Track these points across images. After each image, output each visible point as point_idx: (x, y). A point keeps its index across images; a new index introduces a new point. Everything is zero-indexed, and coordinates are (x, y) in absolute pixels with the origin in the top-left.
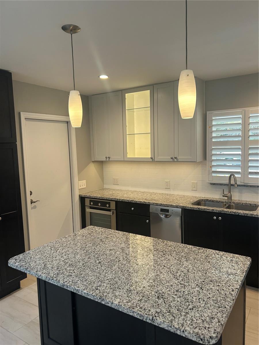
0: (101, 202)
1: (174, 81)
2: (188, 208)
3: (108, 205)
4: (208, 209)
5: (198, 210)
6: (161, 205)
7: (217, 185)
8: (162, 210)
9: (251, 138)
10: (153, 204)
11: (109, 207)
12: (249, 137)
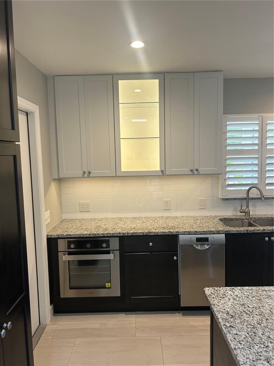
0: (90, 242)
1: (194, 72)
2: (233, 232)
3: (104, 245)
4: (258, 230)
5: (246, 232)
6: (196, 233)
7: (230, 200)
8: (198, 240)
9: (268, 147)
10: (184, 233)
11: (108, 246)
12: (266, 146)
